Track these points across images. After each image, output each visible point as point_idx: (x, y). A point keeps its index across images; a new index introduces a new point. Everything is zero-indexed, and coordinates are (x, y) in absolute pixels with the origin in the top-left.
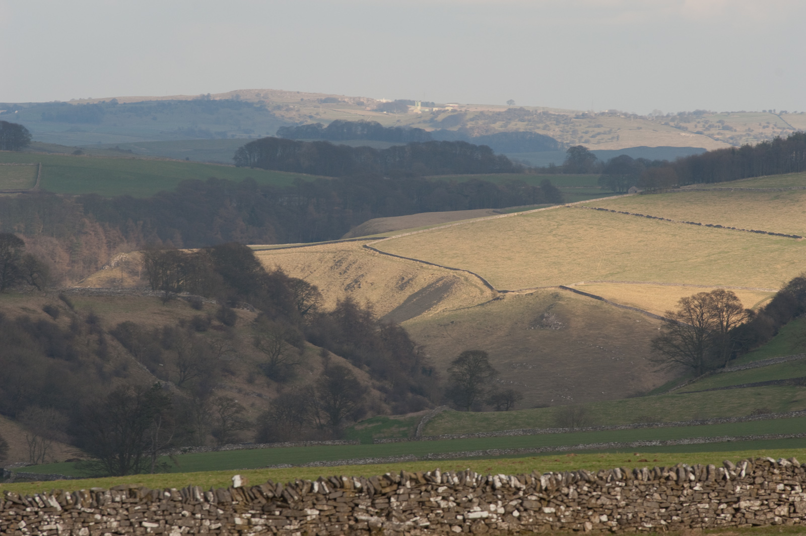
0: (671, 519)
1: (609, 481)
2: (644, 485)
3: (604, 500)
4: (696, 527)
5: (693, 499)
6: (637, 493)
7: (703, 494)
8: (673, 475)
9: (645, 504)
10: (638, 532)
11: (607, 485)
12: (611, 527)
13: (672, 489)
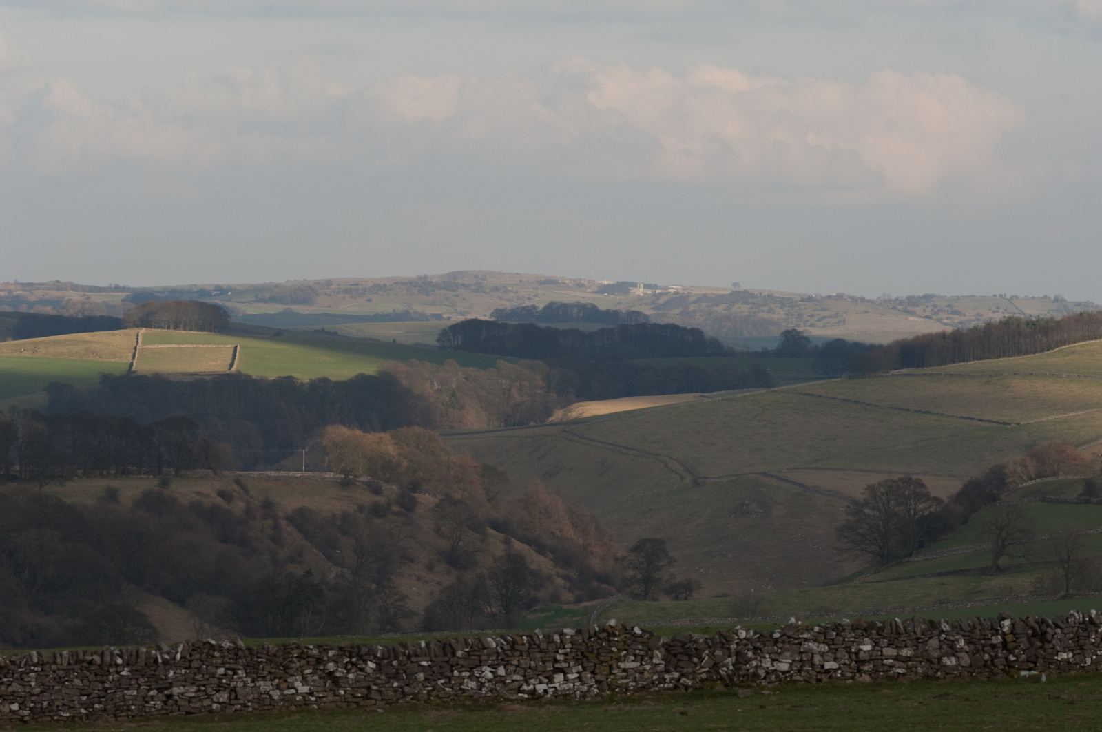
0: (93, 707)
1: (22, 666)
2: (64, 670)
3: (16, 687)
4: (121, 716)
5: (120, 685)
6: (55, 679)
7: (131, 679)
8: (97, 658)
9: (64, 691)
10: (53, 721)
11: (20, 670)
12: (22, 717)
13: (96, 675)
